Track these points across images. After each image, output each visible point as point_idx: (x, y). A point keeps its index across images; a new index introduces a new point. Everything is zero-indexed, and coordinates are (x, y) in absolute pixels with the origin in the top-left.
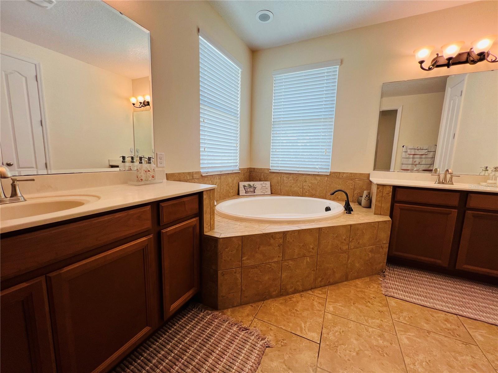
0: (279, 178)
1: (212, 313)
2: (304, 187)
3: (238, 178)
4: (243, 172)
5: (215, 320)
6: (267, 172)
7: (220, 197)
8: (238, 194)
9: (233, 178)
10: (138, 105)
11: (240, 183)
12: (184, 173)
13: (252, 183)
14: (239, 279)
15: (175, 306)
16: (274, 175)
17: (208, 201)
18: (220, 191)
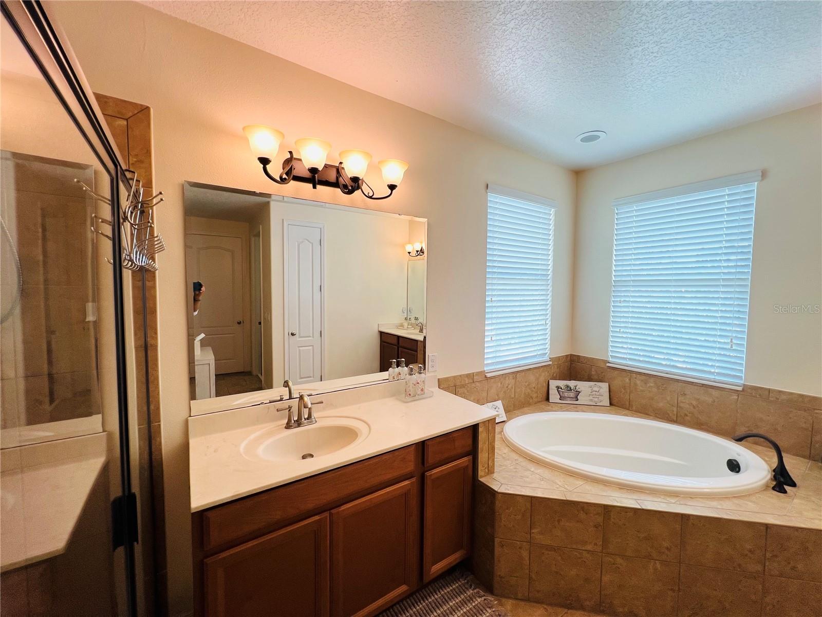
0: (627, 380)
1: (484, 595)
2: (682, 405)
3: (547, 373)
4: (556, 363)
5: (488, 609)
6: (602, 365)
7: (514, 405)
8: (548, 399)
9: (538, 375)
10: (414, 253)
11: (551, 382)
12: (460, 376)
13: (572, 384)
14: (527, 559)
15: (437, 568)
16: (616, 372)
17: (485, 434)
18: (515, 396)
